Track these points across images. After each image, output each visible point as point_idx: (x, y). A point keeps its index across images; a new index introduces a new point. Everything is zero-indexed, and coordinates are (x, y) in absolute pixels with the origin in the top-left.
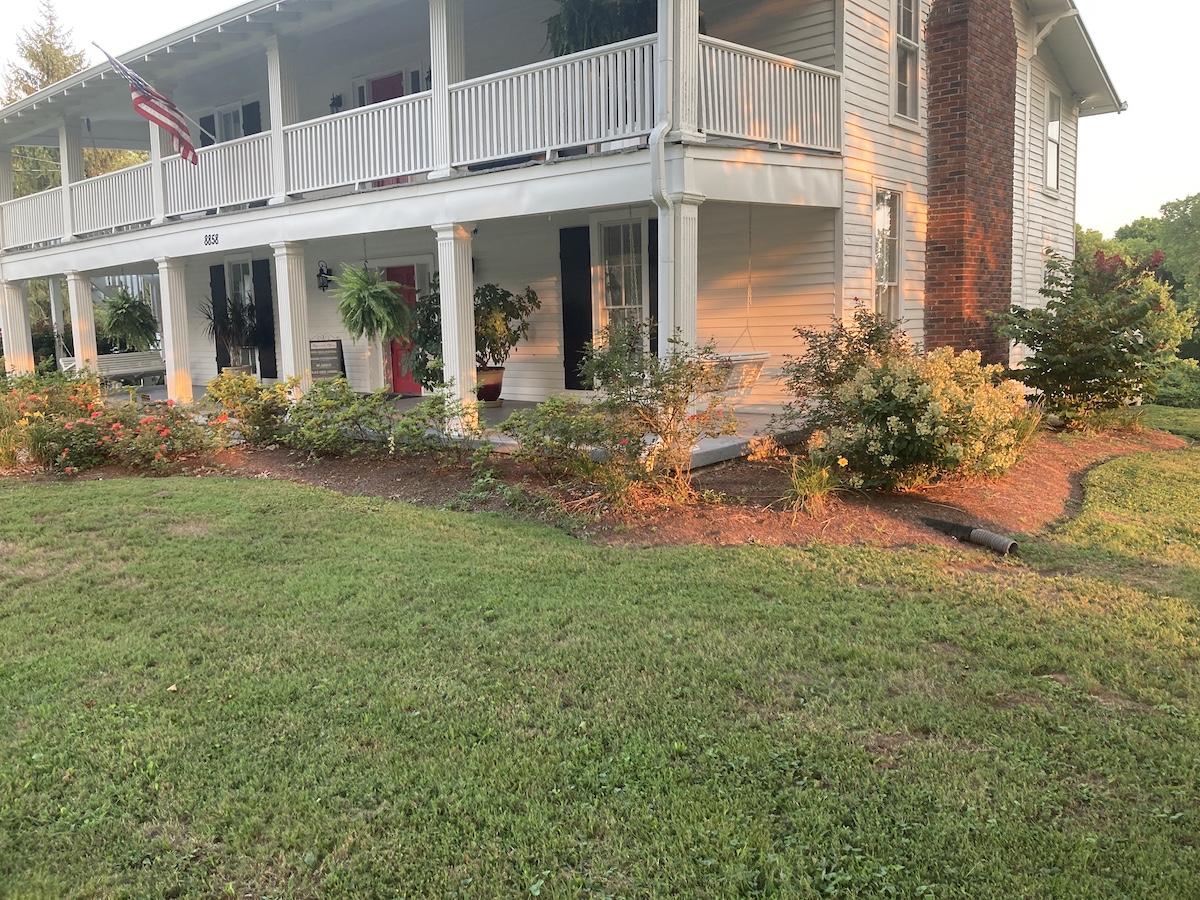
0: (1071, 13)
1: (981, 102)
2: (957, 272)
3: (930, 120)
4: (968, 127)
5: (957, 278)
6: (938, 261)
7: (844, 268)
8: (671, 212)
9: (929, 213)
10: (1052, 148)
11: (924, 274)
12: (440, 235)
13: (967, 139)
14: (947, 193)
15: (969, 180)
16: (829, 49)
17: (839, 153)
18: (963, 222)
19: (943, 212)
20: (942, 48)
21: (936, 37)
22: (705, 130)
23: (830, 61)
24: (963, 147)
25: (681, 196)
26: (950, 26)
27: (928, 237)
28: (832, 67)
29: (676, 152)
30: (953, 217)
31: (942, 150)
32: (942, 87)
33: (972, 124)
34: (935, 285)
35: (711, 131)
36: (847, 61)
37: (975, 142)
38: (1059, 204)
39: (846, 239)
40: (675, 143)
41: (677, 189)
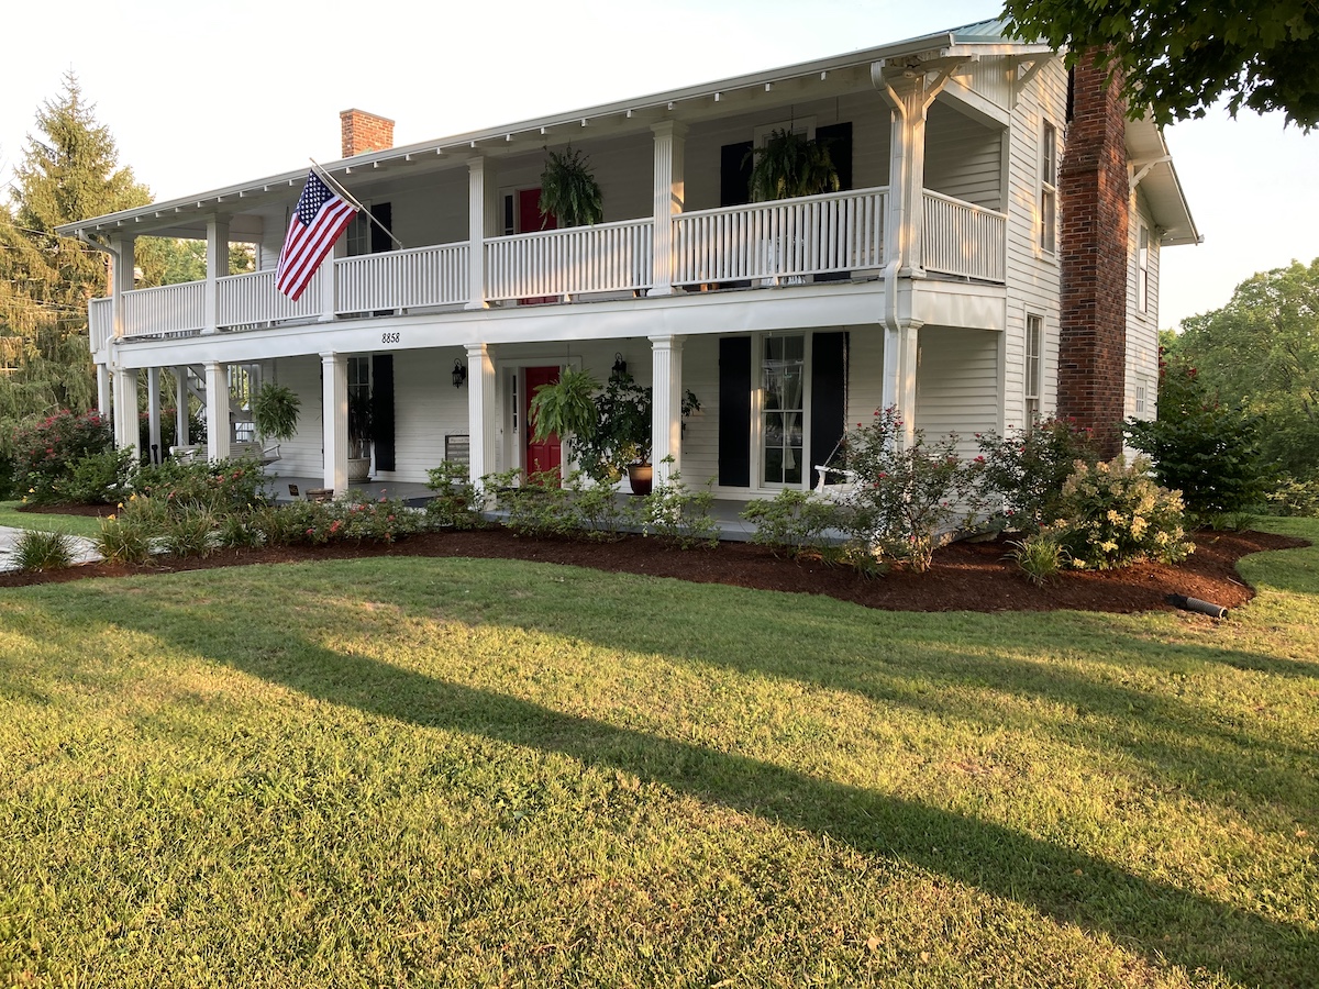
0: (1166, 158)
1: (1107, 239)
2: (1087, 388)
3: (1063, 253)
4: (1098, 261)
5: (1088, 393)
6: (1070, 378)
7: (1006, 383)
8: (900, 334)
9: (1061, 335)
10: (1142, 274)
11: (1056, 389)
12: (655, 345)
13: (1097, 272)
14: (1079, 318)
15: (1098, 307)
16: (995, 194)
17: (1002, 284)
18: (1094, 344)
19: (1074, 334)
20: (1075, 192)
21: (1069, 182)
22: (925, 268)
23: (996, 204)
24: (1094, 279)
25: (908, 322)
26: (1082, 173)
27: (1060, 356)
28: (998, 210)
29: (905, 285)
30: (1084, 339)
31: (1074, 280)
32: (1073, 225)
33: (1101, 258)
34: (1067, 398)
35: (929, 269)
36: (1010, 206)
37: (1102, 274)
38: (1147, 326)
39: (1007, 357)
40: (906, 278)
41: (904, 316)
